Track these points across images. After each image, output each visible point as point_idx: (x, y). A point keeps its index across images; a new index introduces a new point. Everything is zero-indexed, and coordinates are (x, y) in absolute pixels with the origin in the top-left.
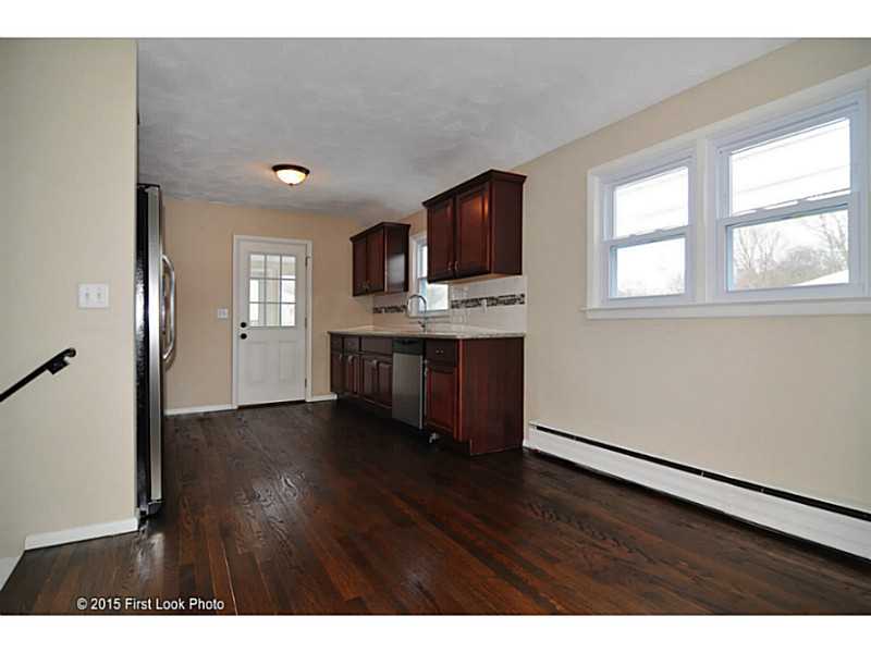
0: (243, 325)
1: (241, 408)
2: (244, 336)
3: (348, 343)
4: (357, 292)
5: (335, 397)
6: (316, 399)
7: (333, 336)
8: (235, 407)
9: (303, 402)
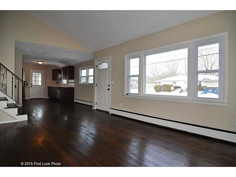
0: (31, 85)
1: (31, 99)
2: (31, 87)
3: (51, 88)
4: (53, 80)
5: (49, 98)
6: (45, 98)
7: (48, 87)
8: (30, 98)
9: (43, 98)
